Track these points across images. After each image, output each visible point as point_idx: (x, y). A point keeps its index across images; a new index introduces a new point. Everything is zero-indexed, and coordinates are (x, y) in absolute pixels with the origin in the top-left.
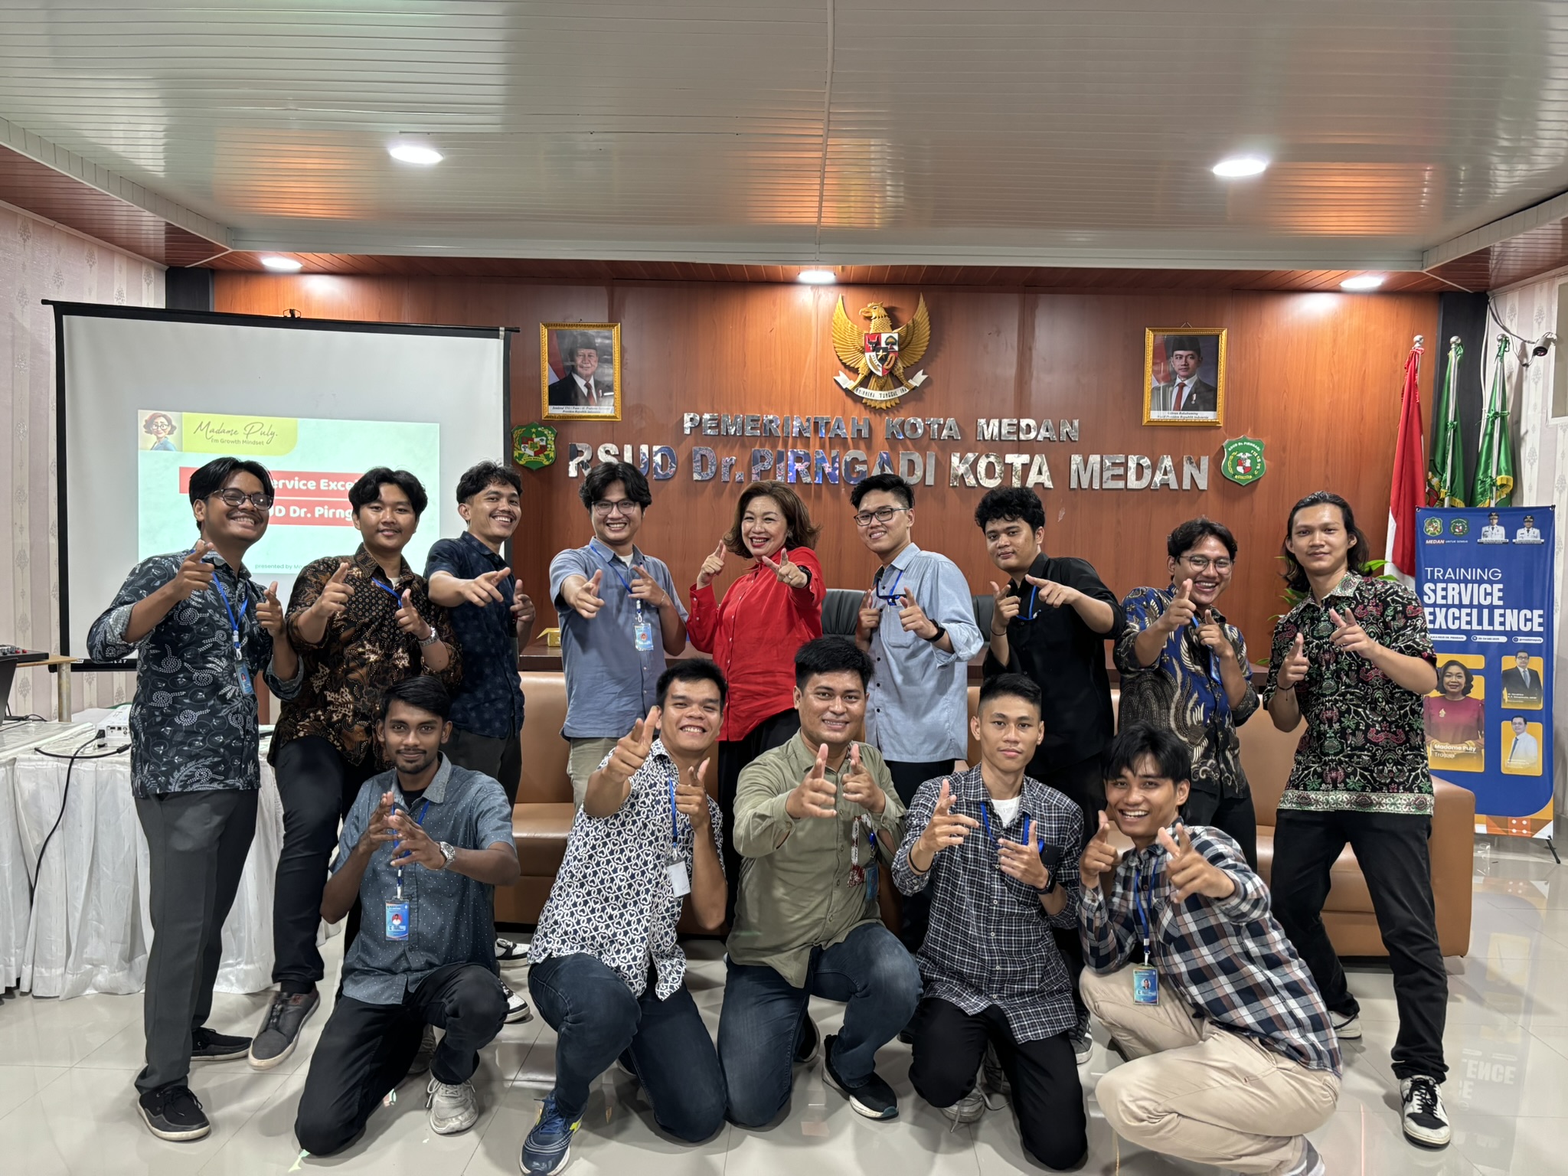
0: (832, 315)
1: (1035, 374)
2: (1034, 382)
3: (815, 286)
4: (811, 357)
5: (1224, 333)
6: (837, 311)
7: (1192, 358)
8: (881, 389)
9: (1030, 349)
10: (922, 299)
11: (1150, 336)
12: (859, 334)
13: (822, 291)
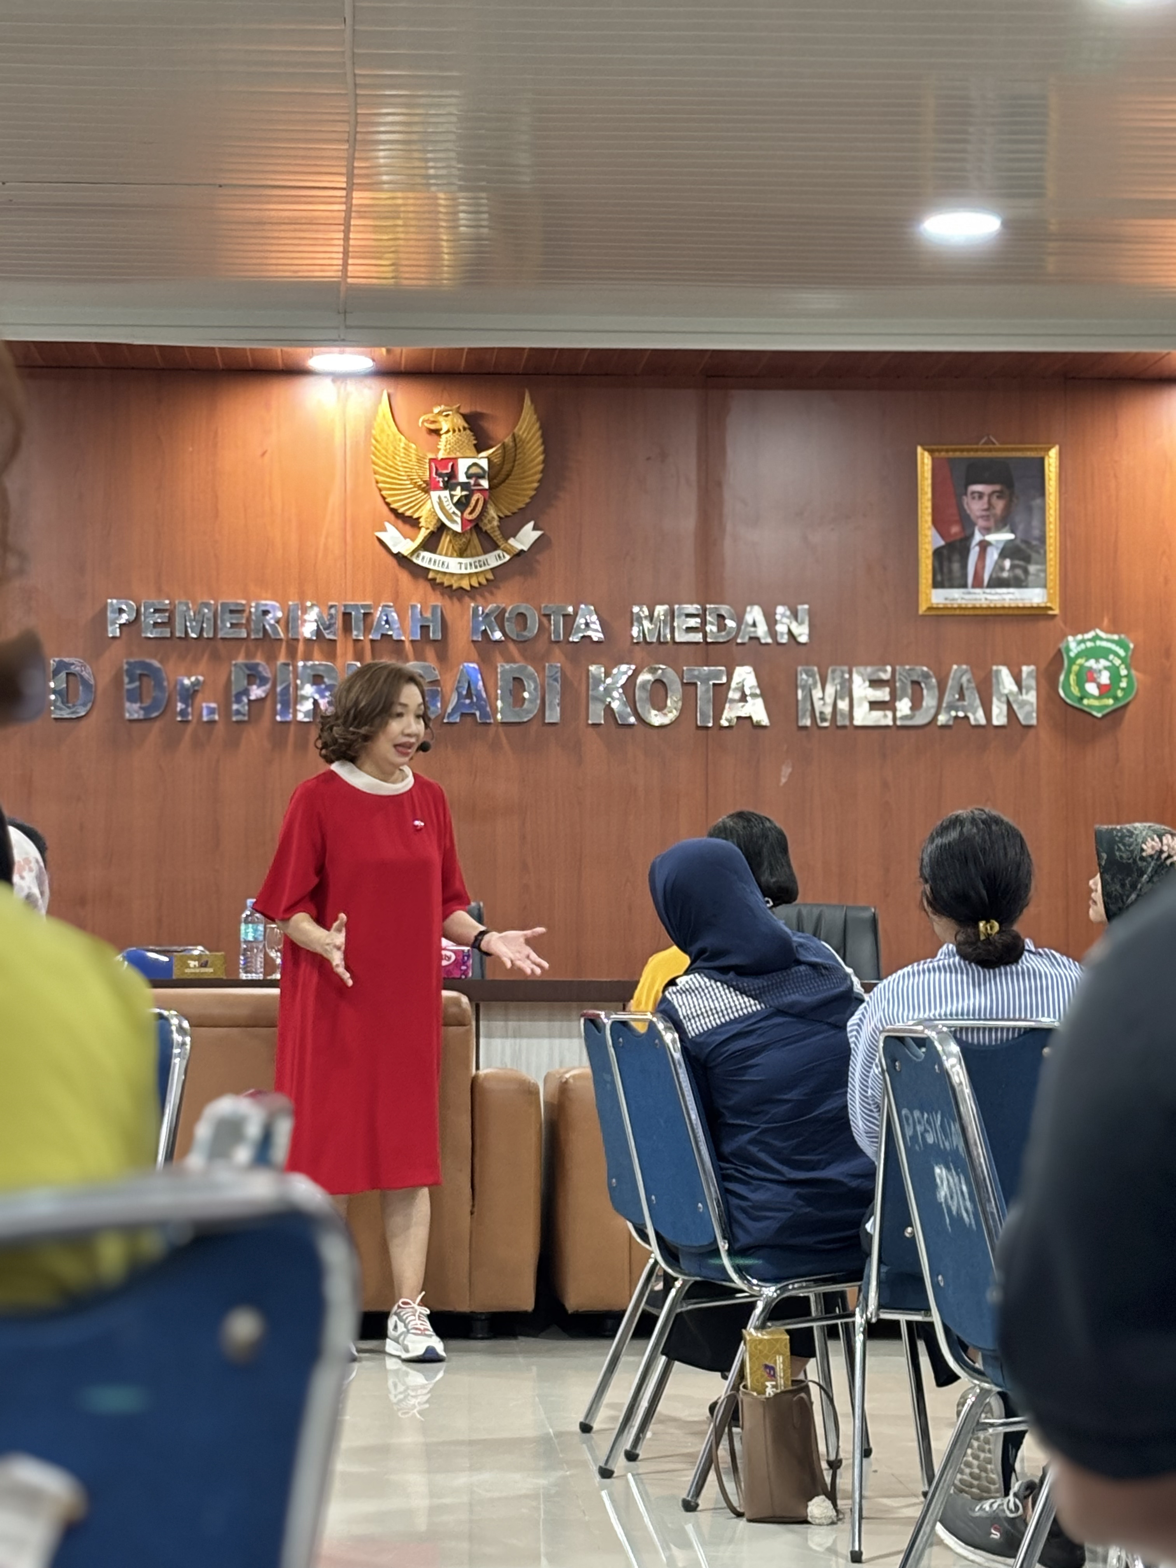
0: (369, 427)
1: (729, 527)
2: (728, 542)
3: (338, 377)
4: (335, 499)
5: (1053, 453)
6: (379, 418)
7: (1000, 495)
8: (462, 553)
9: (719, 484)
10: (527, 402)
11: (925, 461)
12: (420, 460)
13: (351, 387)
